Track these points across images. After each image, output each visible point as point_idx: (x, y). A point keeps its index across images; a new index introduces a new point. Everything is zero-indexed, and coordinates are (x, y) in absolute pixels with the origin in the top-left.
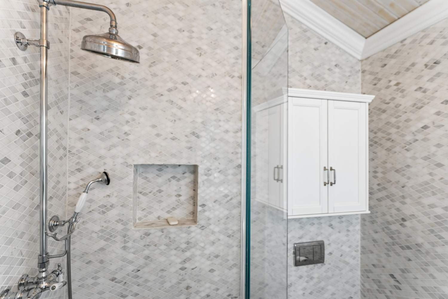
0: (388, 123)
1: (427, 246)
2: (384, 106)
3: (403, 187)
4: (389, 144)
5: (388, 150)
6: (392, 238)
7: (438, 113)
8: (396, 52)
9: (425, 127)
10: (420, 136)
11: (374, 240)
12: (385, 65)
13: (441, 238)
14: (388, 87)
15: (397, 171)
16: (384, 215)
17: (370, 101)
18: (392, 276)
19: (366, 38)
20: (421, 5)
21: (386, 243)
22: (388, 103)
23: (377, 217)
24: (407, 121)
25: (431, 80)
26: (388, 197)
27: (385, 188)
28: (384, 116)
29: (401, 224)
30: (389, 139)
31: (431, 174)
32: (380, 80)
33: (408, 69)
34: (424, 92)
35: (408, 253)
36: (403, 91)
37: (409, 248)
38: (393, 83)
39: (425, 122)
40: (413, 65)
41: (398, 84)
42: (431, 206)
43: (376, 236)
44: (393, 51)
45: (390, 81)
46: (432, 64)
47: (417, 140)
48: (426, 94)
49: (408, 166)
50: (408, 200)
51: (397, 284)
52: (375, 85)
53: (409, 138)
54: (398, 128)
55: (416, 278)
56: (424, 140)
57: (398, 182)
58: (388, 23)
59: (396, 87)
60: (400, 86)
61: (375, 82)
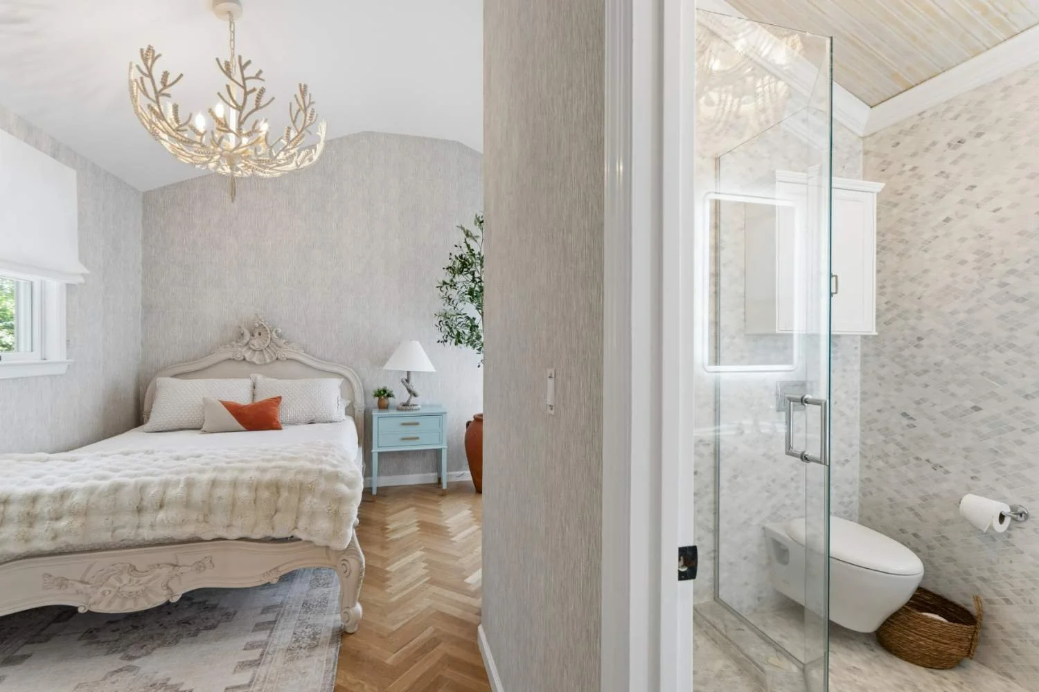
0: (901, 220)
1: (947, 361)
2: (894, 199)
3: (919, 298)
4: (902, 247)
5: (900, 255)
6: (904, 366)
7: (962, 202)
8: (912, 128)
9: (947, 220)
10: (940, 232)
11: (881, 378)
12: (898, 144)
13: (963, 346)
14: (901, 173)
15: (912, 280)
16: (895, 340)
17: (879, 190)
18: (904, 415)
19: (871, 107)
20: (944, 71)
21: (897, 376)
22: (901, 194)
23: (884, 346)
24: (926, 214)
25: (955, 162)
26: (899, 316)
27: (895, 306)
28: (895, 211)
29: (916, 346)
30: (901, 241)
31: (953, 275)
32: (890, 163)
33: (927, 150)
34: (947, 177)
35: (925, 378)
36: (920, 177)
37: (926, 371)
38: (908, 167)
39: (949, 213)
40: (934, 144)
41: (914, 169)
42: (953, 313)
43: (883, 372)
44: (908, 126)
45: (904, 165)
46: (956, 143)
47: (937, 237)
48: (950, 179)
49: (926, 271)
50: (925, 314)
51: (911, 422)
52: (883, 170)
53: (927, 235)
54: (914, 224)
55: (934, 405)
56: (946, 235)
57: (912, 294)
58: (902, 89)
59: (911, 173)
60: (917, 171)
61: (883, 167)
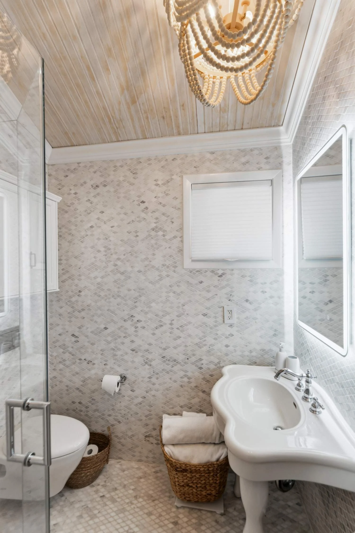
0: (70, 222)
1: (93, 304)
2: (66, 208)
3: (79, 268)
4: (70, 238)
5: (70, 242)
6: (73, 307)
7: (98, 219)
8: (74, 169)
9: (92, 227)
10: (89, 233)
11: (60, 315)
12: (67, 176)
13: (99, 296)
14: (69, 194)
15: (76, 257)
16: (67, 292)
17: (59, 201)
18: (73, 335)
19: (52, 148)
20: (89, 144)
21: (69, 313)
22: (69, 206)
23: (62, 295)
24: (82, 221)
25: (95, 196)
26: (69, 278)
27: (68, 272)
28: (66, 216)
29: (78, 296)
30: (70, 234)
31: (95, 257)
32: (63, 186)
33: (82, 185)
34: (91, 203)
35: (83, 314)
36: (79, 199)
37: (83, 310)
38: (73, 192)
39: (92, 224)
40: (85, 183)
41: (76, 193)
42: (95, 278)
43: (61, 311)
44: (73, 168)
45: (71, 190)
46: (95, 186)
47: (87, 235)
48: (92, 204)
49: (82, 253)
50: (83, 277)
51: (76, 339)
52: (60, 189)
53: (83, 233)
54: (76, 226)
55: (88, 328)
56: (92, 235)
57: (76, 266)
58: (69, 145)
59: (74, 196)
60: (77, 195)
61: (59, 187)
